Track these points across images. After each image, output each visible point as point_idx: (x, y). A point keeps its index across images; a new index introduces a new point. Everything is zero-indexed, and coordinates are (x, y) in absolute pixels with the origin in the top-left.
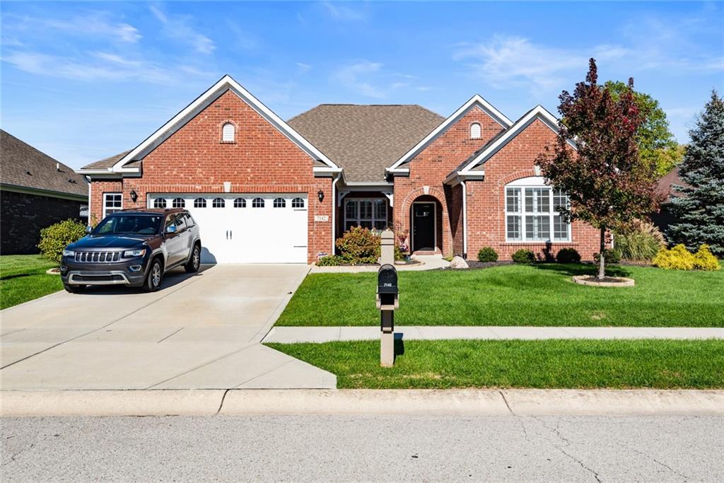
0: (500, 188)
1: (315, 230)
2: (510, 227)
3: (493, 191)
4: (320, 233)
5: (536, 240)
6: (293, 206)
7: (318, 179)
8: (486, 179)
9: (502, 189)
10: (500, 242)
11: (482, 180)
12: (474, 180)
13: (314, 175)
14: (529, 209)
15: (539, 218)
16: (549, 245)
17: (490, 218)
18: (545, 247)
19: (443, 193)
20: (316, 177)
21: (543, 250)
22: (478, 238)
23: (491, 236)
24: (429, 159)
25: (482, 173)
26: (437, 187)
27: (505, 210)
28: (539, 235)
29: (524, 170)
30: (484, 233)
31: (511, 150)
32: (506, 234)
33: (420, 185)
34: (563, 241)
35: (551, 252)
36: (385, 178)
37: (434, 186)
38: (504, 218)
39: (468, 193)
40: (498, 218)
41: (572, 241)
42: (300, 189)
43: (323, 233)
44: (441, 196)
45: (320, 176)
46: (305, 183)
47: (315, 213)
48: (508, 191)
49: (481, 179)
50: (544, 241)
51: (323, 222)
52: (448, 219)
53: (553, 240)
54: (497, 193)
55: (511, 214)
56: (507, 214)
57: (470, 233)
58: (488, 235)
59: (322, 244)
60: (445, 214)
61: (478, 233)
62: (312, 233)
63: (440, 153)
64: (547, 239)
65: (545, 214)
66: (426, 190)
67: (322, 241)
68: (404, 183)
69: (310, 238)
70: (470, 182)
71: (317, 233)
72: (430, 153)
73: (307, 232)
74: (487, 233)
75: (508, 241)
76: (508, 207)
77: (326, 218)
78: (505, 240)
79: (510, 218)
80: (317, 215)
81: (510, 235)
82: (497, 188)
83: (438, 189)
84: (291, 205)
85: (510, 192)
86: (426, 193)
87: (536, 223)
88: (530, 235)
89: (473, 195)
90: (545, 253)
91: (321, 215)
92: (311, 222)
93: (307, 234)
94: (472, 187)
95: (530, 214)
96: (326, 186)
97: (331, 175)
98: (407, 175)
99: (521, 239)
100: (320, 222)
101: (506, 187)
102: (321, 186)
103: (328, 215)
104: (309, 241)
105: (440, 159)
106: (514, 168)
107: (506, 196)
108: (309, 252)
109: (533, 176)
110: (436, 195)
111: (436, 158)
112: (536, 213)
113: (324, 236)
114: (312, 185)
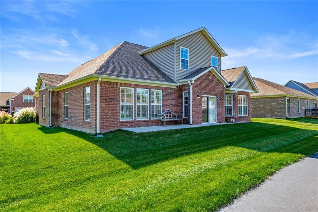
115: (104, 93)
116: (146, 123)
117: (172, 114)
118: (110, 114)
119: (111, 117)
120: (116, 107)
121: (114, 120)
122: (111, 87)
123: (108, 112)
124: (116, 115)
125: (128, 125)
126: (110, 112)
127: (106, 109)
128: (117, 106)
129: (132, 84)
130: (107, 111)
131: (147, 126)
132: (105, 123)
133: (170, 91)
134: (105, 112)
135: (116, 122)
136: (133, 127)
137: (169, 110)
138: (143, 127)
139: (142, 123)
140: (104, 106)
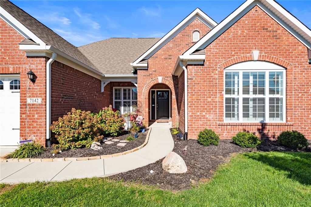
0: (219, 72)
1: (28, 112)
2: (228, 108)
3: (213, 75)
4: (33, 116)
5: (252, 120)
6: (11, 88)
7: (31, 59)
8: (207, 64)
9: (221, 73)
10: (218, 122)
11: (203, 65)
12: (195, 65)
13: (26, 55)
14: (246, 91)
15: (254, 100)
16: (264, 125)
17: (209, 100)
18: (260, 127)
19: (172, 82)
20: (28, 57)
21: (259, 130)
22: (198, 118)
23: (210, 117)
24: (163, 57)
25: (202, 57)
26: (168, 77)
27: (224, 92)
28: (255, 116)
29: (242, 55)
30: (204, 114)
31: (230, 36)
32: (224, 115)
33: (156, 76)
34: (277, 121)
35: (265, 132)
36: (132, 72)
37: (166, 77)
38: (223, 100)
39: (190, 77)
40: (217, 100)
41: (287, 121)
42: (11, 70)
43: (36, 116)
44: (170, 83)
45: (32, 56)
46: (16, 64)
47: (28, 95)
48: (226, 75)
49: (201, 64)
50: (258, 121)
51: (37, 105)
52: (176, 101)
53: (268, 120)
54: (217, 76)
55: (229, 96)
56: (226, 96)
57: (190, 114)
58: (207, 116)
59: (35, 127)
60: (174, 97)
61: (198, 113)
62: (24, 116)
63: (170, 53)
64: (262, 119)
65: (261, 96)
66: (160, 80)
67: (35, 125)
68: (145, 74)
69: (22, 121)
70: (191, 67)
71: (29, 116)
72: (163, 53)
73: (19, 115)
74: (206, 114)
75: (226, 121)
76: (227, 90)
77: (39, 101)
78: (223, 120)
79: (228, 100)
80: (30, 97)
81: (228, 115)
82: (217, 72)
83: (169, 79)
84: (9, 87)
85: (228, 76)
86: (160, 82)
87: (251, 104)
88: (246, 115)
89: (194, 79)
90: (260, 133)
91: (33, 97)
92: (23, 105)
93: (19, 117)
94: (193, 71)
95: (246, 96)
96: (40, 67)
97: (44, 55)
98: (146, 69)
99: (238, 119)
100: (33, 105)
101: (225, 71)
102: (33, 67)
103: (41, 97)
104: (21, 125)
105: (171, 57)
106: (233, 53)
107: (224, 80)
108: (21, 135)
109: (251, 61)
110: (167, 83)
111: (167, 56)
112: (251, 96)
113: (37, 119)
114: (24, 66)
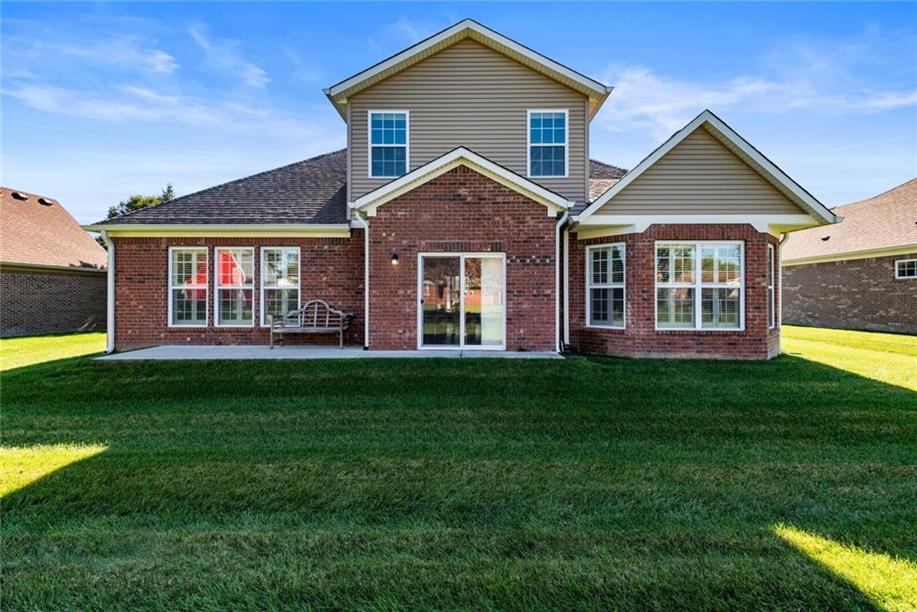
115: (127, 265)
116: (242, 335)
117: (330, 313)
118: (141, 310)
119: (143, 318)
120: (156, 295)
121: (152, 326)
122: (145, 250)
123: (135, 307)
124: (155, 314)
125: (189, 339)
126: (141, 307)
127: (132, 300)
128: (157, 293)
129: (199, 238)
130: (133, 303)
131: (246, 344)
132: (130, 332)
133: (326, 247)
134: (131, 307)
135: (156, 328)
136: (201, 344)
137: (319, 303)
138: (233, 346)
139: (230, 334)
140: (127, 292)
